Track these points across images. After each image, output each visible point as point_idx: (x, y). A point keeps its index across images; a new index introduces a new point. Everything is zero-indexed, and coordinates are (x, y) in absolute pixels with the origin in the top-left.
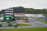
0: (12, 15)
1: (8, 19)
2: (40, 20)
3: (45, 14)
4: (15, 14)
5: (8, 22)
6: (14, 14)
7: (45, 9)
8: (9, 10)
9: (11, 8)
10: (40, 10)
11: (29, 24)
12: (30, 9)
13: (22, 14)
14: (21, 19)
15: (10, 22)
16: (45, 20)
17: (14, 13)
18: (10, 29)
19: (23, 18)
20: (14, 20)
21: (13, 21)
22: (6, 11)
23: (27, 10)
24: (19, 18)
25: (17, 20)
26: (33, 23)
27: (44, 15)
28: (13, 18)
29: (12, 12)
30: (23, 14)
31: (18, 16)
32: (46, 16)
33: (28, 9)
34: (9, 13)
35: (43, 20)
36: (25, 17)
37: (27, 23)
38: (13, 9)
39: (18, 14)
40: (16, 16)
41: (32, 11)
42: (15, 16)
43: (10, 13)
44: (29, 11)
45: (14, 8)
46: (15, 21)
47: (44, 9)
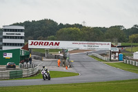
0: (21, 45)
1: (9, 56)
2: (104, 58)
3: (119, 42)
4: (30, 42)
5: (9, 67)
6: (26, 41)
7: (118, 26)
8: (11, 30)
9: (17, 24)
10: (104, 29)
11: (70, 70)
12: (73, 26)
13: (50, 42)
14: (48, 58)
15: (14, 67)
16: (117, 59)
17: (26, 38)
18: (16, 87)
19: (54, 54)
20: (26, 59)
21: (25, 63)
22: (4, 34)
23: (65, 29)
24: (41, 54)
25: (35, 58)
26: (83, 66)
27: (114, 44)
28: (23, 54)
29: (23, 34)
30: (54, 42)
31: (38, 47)
32: (121, 48)
33: (68, 26)
34: (11, 38)
35: (112, 58)
36: (59, 50)
37: (64, 69)
38: (23, 28)
39: (39, 41)
40: (33, 47)
41: (81, 33)
42: (30, 47)
43: (16, 38)
44: (71, 32)
45: (27, 24)
46: (29, 63)
47: (116, 26)
